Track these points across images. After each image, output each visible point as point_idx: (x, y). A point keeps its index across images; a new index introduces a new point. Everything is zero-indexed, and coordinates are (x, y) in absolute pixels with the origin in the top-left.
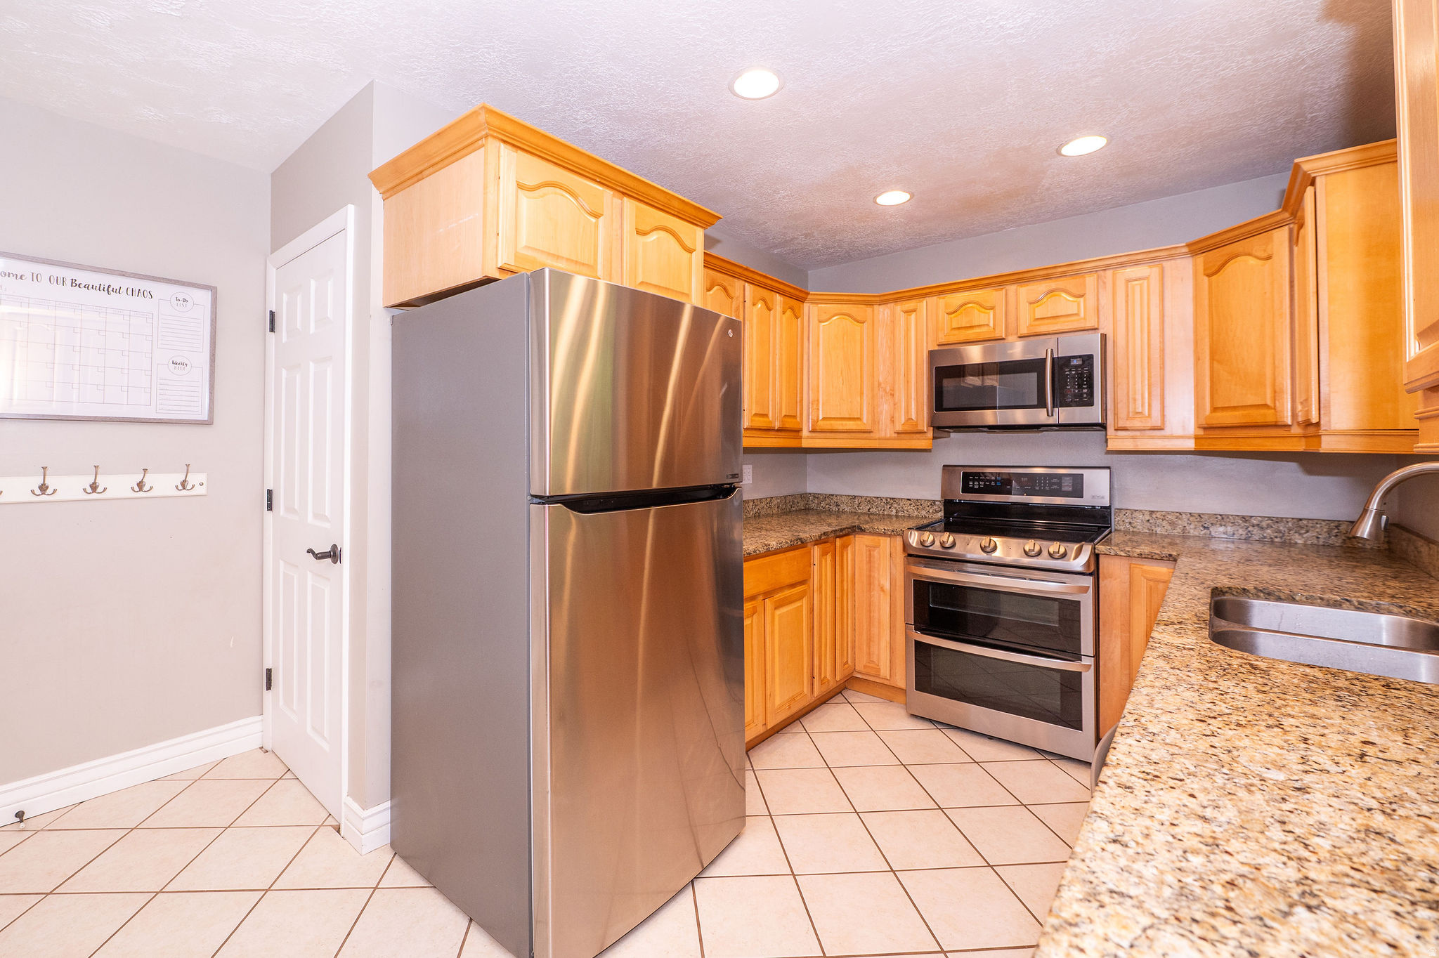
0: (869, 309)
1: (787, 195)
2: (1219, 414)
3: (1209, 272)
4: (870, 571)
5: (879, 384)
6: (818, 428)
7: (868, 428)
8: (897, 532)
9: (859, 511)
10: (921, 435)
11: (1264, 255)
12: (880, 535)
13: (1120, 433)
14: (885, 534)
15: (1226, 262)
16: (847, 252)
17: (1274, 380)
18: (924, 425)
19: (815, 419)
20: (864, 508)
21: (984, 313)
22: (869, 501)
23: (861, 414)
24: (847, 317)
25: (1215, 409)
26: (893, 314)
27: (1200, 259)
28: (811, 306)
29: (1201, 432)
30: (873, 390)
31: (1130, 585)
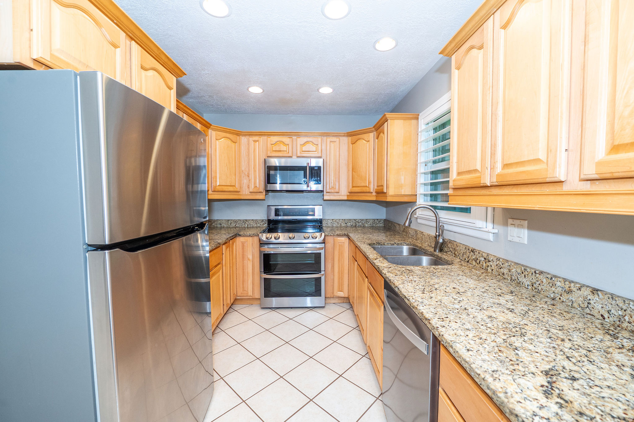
0: (238, 137)
1: (208, 74)
2: (354, 188)
3: (352, 143)
4: (243, 252)
5: (242, 171)
6: (216, 190)
7: (238, 190)
8: (255, 235)
9: (231, 226)
10: (261, 193)
11: (367, 140)
12: (248, 236)
13: (327, 194)
14: (250, 236)
15: (357, 141)
16: (225, 109)
17: (369, 178)
18: (262, 189)
19: (215, 185)
20: (233, 225)
21: (285, 146)
22: (235, 221)
23: (235, 184)
24: (229, 139)
25: (353, 187)
26: (249, 141)
27: (350, 138)
28: (212, 131)
29: (349, 194)
30: (240, 174)
31: (334, 245)
